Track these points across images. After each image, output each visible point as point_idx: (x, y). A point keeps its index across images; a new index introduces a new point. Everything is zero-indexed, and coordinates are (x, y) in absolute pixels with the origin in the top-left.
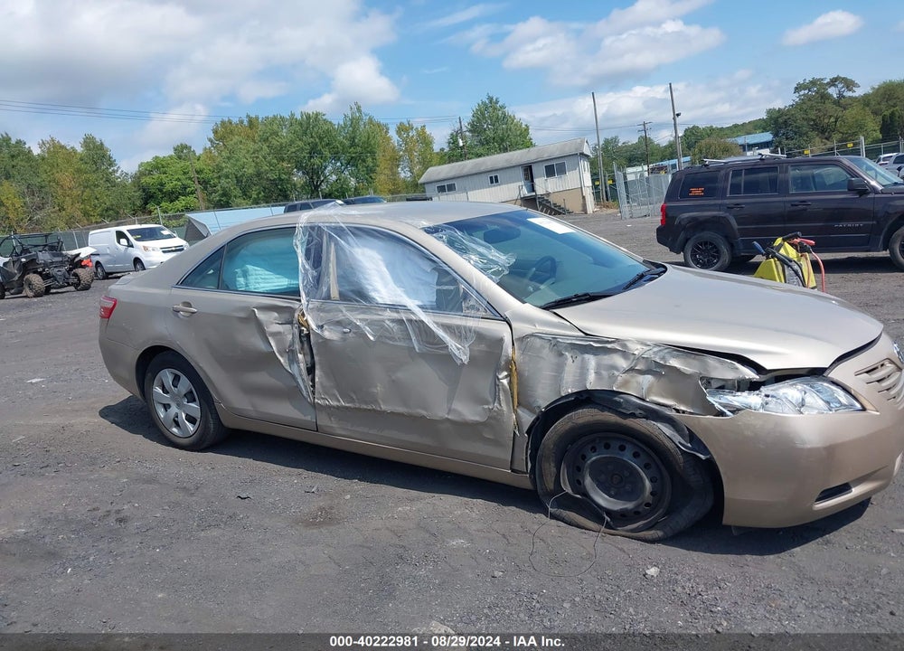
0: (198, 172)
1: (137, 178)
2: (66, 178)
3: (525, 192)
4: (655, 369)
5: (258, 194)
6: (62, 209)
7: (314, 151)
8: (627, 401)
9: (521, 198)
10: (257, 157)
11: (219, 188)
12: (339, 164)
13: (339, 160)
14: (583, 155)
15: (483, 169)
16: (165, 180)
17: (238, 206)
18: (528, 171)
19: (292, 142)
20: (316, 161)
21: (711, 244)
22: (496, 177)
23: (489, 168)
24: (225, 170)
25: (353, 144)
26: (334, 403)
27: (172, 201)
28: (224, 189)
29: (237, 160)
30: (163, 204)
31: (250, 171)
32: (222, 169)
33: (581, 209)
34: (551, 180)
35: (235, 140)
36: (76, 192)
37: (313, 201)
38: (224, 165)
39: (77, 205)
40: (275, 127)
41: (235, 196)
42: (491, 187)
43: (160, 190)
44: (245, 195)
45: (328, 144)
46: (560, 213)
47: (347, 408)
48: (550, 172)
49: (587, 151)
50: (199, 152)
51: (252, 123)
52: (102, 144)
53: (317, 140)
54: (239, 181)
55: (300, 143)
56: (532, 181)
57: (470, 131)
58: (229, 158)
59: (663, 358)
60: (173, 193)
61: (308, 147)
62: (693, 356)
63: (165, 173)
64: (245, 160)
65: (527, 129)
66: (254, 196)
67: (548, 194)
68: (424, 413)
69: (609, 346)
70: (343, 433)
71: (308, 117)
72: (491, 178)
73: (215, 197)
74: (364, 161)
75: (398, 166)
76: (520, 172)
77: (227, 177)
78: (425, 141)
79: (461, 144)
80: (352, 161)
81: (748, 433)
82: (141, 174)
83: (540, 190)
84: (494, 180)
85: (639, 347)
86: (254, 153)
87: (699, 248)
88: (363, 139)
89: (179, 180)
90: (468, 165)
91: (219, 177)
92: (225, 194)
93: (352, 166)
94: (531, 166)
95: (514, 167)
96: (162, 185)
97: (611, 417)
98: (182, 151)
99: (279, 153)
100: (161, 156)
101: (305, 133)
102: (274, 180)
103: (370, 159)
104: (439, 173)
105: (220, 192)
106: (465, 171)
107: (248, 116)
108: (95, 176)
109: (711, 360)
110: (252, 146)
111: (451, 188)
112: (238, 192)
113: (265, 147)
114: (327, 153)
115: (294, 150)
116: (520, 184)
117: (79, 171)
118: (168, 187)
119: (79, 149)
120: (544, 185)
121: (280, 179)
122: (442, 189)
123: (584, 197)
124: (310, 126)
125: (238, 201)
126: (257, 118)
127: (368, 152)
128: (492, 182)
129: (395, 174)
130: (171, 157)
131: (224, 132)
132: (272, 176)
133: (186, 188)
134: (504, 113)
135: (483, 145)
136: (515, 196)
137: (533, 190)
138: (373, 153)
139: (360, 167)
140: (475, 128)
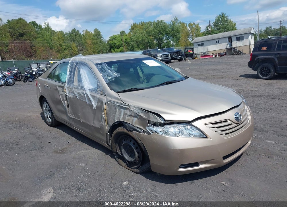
0: (126, 40)
1: (108, 41)
2: (89, 42)
3: (228, 46)
4: (137, 116)
5: (142, 47)
6: (87, 50)
7: (160, 32)
8: (129, 126)
9: (227, 48)
10: (142, 35)
11: (131, 45)
12: (168, 37)
13: (168, 35)
14: (251, 33)
15: (214, 38)
16: (116, 42)
17: (136, 51)
18: (230, 39)
19: (153, 30)
20: (161, 36)
21: (267, 68)
22: (218, 41)
23: (216, 38)
24: (133, 39)
25: (173, 30)
26: (72, 117)
27: (118, 49)
28: (132, 45)
29: (137, 36)
30: (115, 50)
31: (140, 39)
32: (132, 39)
33: (249, 52)
34: (238, 42)
35: (137, 29)
36: (92, 45)
37: (151, 49)
38: (133, 37)
39: (91, 49)
40: (149, 25)
41: (135, 48)
42: (216, 44)
43: (115, 45)
44: (139, 47)
45: (164, 30)
46: (241, 54)
47: (75, 119)
48: (238, 39)
49: (253, 32)
50: (127, 33)
51: (142, 24)
52: (99, 31)
53: (161, 29)
54: (137, 42)
55: (156, 30)
56: (231, 42)
57: (214, 25)
58: (134, 35)
59: (139, 113)
60: (118, 46)
61: (158, 32)
62: (146, 113)
63: (116, 40)
64: (139, 36)
65: (235, 24)
66: (141, 47)
67: (237, 47)
68: (88, 123)
69: (126, 107)
70: (75, 126)
71: (159, 22)
72: (217, 41)
73: (130, 48)
74: (176, 36)
75: (188, 37)
76: (227, 40)
77: (133, 41)
78: (198, 29)
79: (209, 30)
80: (172, 36)
81: (155, 141)
82: (110, 40)
83: (234, 45)
84: (218, 42)
85: (133, 108)
86: (141, 34)
87: (263, 69)
88: (176, 29)
89: (120, 42)
90: (209, 37)
91: (131, 41)
92: (133, 47)
93: (172, 37)
94: (231, 38)
95: (225, 37)
96: (115, 44)
97: (125, 131)
98: (122, 33)
99: (149, 33)
100: (115, 35)
101: (157, 27)
102: (147, 42)
103: (178, 35)
104: (199, 40)
105: (131, 46)
106: (208, 39)
107: (141, 22)
108: (97, 41)
109: (151, 115)
110: (141, 31)
111: (202, 45)
112: (136, 46)
113: (145, 32)
114: (164, 33)
115: (154, 32)
116: (227, 43)
117: (93, 39)
118: (117, 44)
119: (93, 33)
120: (236, 44)
121: (149, 42)
122: (199, 45)
123: (250, 48)
124: (159, 24)
125: (136, 49)
126: (144, 22)
127: (177, 33)
128: (217, 43)
129: (187, 40)
130: (118, 35)
131: (133, 27)
132: (146, 41)
133: (122, 45)
134: (227, 19)
135: (218, 30)
136: (225, 47)
137: (231, 46)
138: (179, 33)
139: (174, 38)
140: (216, 24)
